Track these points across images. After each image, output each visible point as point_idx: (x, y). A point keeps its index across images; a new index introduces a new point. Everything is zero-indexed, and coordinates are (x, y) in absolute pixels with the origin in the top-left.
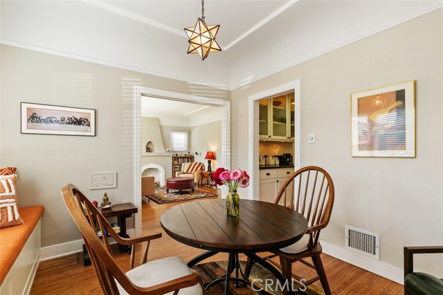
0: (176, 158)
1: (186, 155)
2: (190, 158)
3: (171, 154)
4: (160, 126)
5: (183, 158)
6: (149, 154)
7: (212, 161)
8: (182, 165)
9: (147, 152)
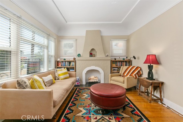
1: (124, 59)
2: (129, 62)
3: (109, 58)
4: (102, 37)
5: (122, 62)
7: (154, 66)
8: (120, 68)
9: (90, 56)
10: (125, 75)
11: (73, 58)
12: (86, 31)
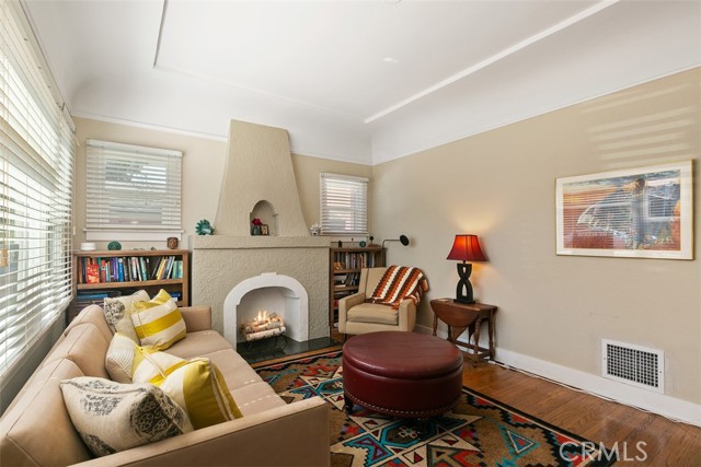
0: (338, 254)
1: (362, 244)
4: (292, 155)
5: (356, 252)
6: (259, 241)
8: (360, 273)
9: (252, 234)
10: (382, 297)
11: (165, 237)
12: (233, 121)
